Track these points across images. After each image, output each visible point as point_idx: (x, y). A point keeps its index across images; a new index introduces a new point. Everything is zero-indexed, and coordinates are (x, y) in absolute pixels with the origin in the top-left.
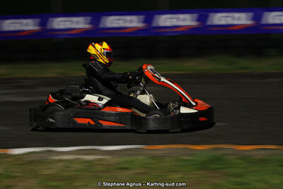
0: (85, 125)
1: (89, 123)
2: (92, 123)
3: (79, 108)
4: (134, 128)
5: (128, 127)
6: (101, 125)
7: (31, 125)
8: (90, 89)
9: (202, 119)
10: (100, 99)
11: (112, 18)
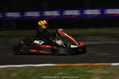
0: (34, 52)
1: (35, 51)
2: (37, 51)
3: (32, 46)
4: (53, 53)
5: (50, 53)
6: (40, 52)
7: (14, 52)
8: (38, 38)
9: (80, 50)
10: (40, 42)
11: (47, 12)
